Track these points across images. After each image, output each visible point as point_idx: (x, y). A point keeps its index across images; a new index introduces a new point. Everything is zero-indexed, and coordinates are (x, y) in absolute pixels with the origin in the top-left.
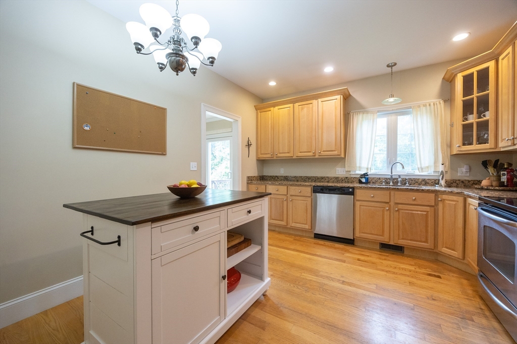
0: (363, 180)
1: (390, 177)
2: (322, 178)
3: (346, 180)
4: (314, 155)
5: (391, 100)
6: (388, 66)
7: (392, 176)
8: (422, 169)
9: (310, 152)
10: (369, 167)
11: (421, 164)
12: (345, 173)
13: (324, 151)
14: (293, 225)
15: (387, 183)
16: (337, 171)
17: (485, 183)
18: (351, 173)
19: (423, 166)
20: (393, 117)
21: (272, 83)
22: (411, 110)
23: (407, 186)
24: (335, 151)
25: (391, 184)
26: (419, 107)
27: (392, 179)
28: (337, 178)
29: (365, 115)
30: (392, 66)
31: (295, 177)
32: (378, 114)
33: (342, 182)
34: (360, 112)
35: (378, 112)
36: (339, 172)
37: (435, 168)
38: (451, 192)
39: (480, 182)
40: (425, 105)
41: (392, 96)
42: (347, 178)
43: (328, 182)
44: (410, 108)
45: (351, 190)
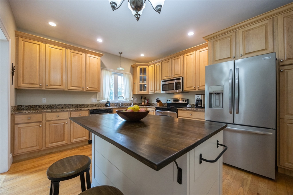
0: (108, 105)
1: (117, 103)
2: (83, 105)
3: (98, 105)
4: (83, 89)
5: (121, 68)
6: (119, 53)
7: (118, 102)
8: (127, 99)
9: (80, 87)
10: (109, 98)
11: (126, 97)
12: (96, 102)
13: (90, 88)
14: (74, 140)
15: (117, 106)
16: (92, 100)
17: (143, 103)
18: (100, 101)
19: (127, 98)
20: (116, 76)
21: (53, 24)
22: (123, 74)
23: (123, 107)
24: (96, 88)
25: (118, 106)
26: (125, 74)
27: (118, 103)
28: (92, 104)
29: (106, 71)
30: (121, 53)
31: (60, 105)
32: (112, 72)
33: (95, 107)
34: (104, 69)
35: (112, 71)
36: (93, 100)
37: (130, 99)
38: (143, 107)
39: (141, 104)
40: (127, 74)
41: (120, 67)
42: (98, 104)
43: (87, 107)
44: (123, 73)
45: (111, 110)
